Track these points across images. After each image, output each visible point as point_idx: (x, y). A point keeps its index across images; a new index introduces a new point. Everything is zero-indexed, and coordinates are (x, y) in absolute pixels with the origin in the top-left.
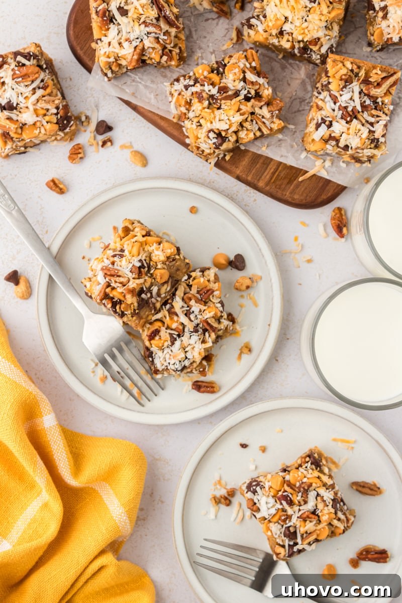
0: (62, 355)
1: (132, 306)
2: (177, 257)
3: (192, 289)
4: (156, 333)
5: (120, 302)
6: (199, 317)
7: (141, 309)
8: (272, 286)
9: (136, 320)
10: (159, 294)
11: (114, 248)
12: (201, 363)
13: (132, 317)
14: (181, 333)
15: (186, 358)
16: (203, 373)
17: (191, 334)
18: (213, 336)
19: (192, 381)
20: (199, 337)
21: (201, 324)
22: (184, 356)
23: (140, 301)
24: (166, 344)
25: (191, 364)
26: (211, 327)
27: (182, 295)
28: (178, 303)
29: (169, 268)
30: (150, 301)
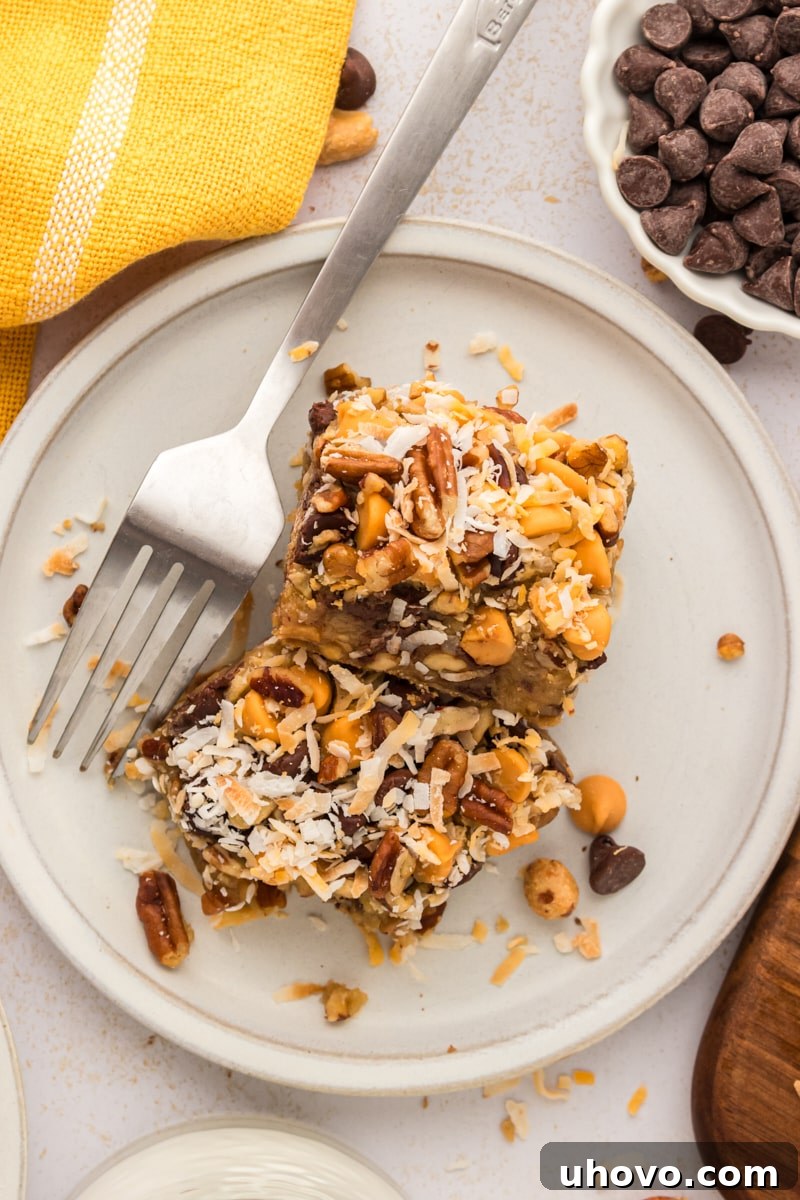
0: (84, 403)
1: (354, 582)
2: (572, 668)
3: (482, 756)
4: (290, 697)
5: (350, 536)
6: (401, 815)
7: (349, 613)
8: (583, 1007)
9: (307, 609)
10: (420, 653)
11: (519, 441)
12: (247, 882)
13: (314, 595)
14: (321, 780)
15: (247, 832)
16: (214, 900)
17: (331, 816)
18: (357, 890)
19: (164, 865)
20: (333, 847)
21: (381, 834)
22: (250, 822)
23: (379, 600)
24: (265, 746)
25: (233, 855)
26: (386, 873)
27: (449, 731)
28: (416, 730)
29: (525, 655)
30: (388, 633)
